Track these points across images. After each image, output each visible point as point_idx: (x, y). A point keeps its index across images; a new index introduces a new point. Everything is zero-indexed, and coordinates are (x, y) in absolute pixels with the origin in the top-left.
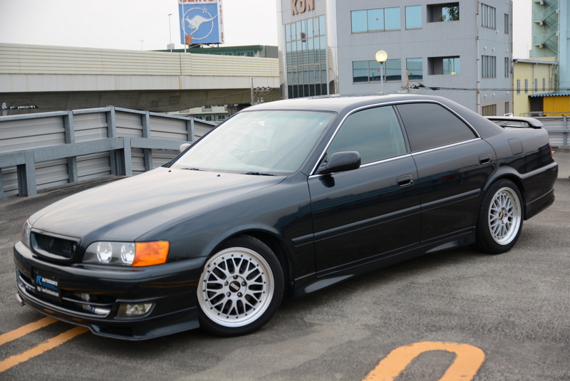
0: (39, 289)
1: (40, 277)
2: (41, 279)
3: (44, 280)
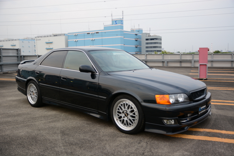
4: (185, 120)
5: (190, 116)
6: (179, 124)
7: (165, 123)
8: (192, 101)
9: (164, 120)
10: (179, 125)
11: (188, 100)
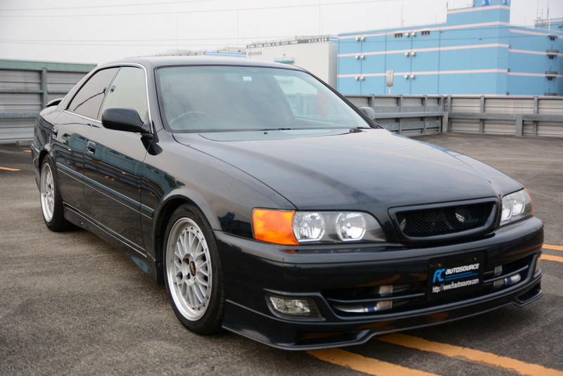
0: (436, 290)
1: (444, 270)
2: (444, 273)
3: (449, 272)
4: (364, 305)
5: (388, 295)
6: (323, 316)
7: (273, 306)
8: (401, 243)
9: (272, 299)
10: (324, 319)
11: (381, 237)
